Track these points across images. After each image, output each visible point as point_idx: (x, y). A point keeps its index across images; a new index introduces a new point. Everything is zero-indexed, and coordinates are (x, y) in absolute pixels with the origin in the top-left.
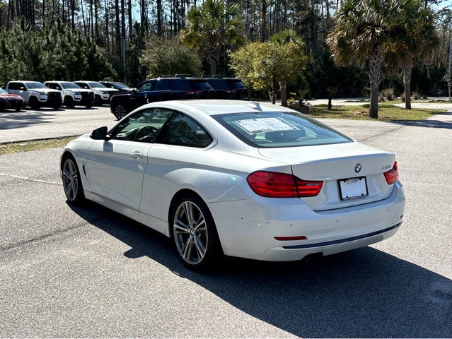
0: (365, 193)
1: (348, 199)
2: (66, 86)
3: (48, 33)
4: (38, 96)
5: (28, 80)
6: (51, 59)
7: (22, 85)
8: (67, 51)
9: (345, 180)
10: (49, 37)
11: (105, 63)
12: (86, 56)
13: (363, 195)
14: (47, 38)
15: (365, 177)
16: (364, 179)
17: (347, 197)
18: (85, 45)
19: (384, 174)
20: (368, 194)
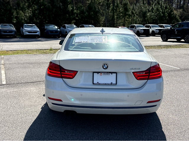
0: (114, 82)
1: (98, 84)
2: (153, 27)
3: (152, 4)
4: (140, 31)
5: (137, 24)
6: (151, 15)
7: (135, 26)
8: (159, 12)
9: (98, 73)
10: (153, 6)
11: (176, 16)
12: (168, 13)
13: (112, 83)
14: (152, 6)
16: (115, 74)
17: (98, 83)
18: (168, 9)
19: (133, 72)
20: (116, 84)
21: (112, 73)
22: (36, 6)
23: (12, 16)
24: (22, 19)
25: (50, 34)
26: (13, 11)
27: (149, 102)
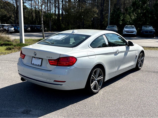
0: (40, 65)
9: (34, 57)
13: (39, 65)
15: (42, 59)
16: (41, 59)
17: (33, 63)
19: (48, 59)
20: (41, 65)
21: (40, 58)
22: (140, 11)
23: (119, 19)
24: (127, 21)
25: (145, 33)
26: (120, 15)
27: (55, 81)
